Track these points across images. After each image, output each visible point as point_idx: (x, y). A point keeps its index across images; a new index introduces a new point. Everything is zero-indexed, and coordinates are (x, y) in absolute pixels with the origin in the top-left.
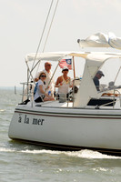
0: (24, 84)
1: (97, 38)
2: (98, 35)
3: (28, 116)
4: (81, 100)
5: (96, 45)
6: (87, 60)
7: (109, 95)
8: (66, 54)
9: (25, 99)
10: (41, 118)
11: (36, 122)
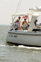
0: (11, 24)
1: (36, 8)
2: (36, 7)
3: (12, 35)
4: (30, 29)
5: (36, 11)
6: (32, 16)
7: (40, 28)
8: (25, 14)
9: (12, 29)
10: (17, 35)
11: (15, 36)
